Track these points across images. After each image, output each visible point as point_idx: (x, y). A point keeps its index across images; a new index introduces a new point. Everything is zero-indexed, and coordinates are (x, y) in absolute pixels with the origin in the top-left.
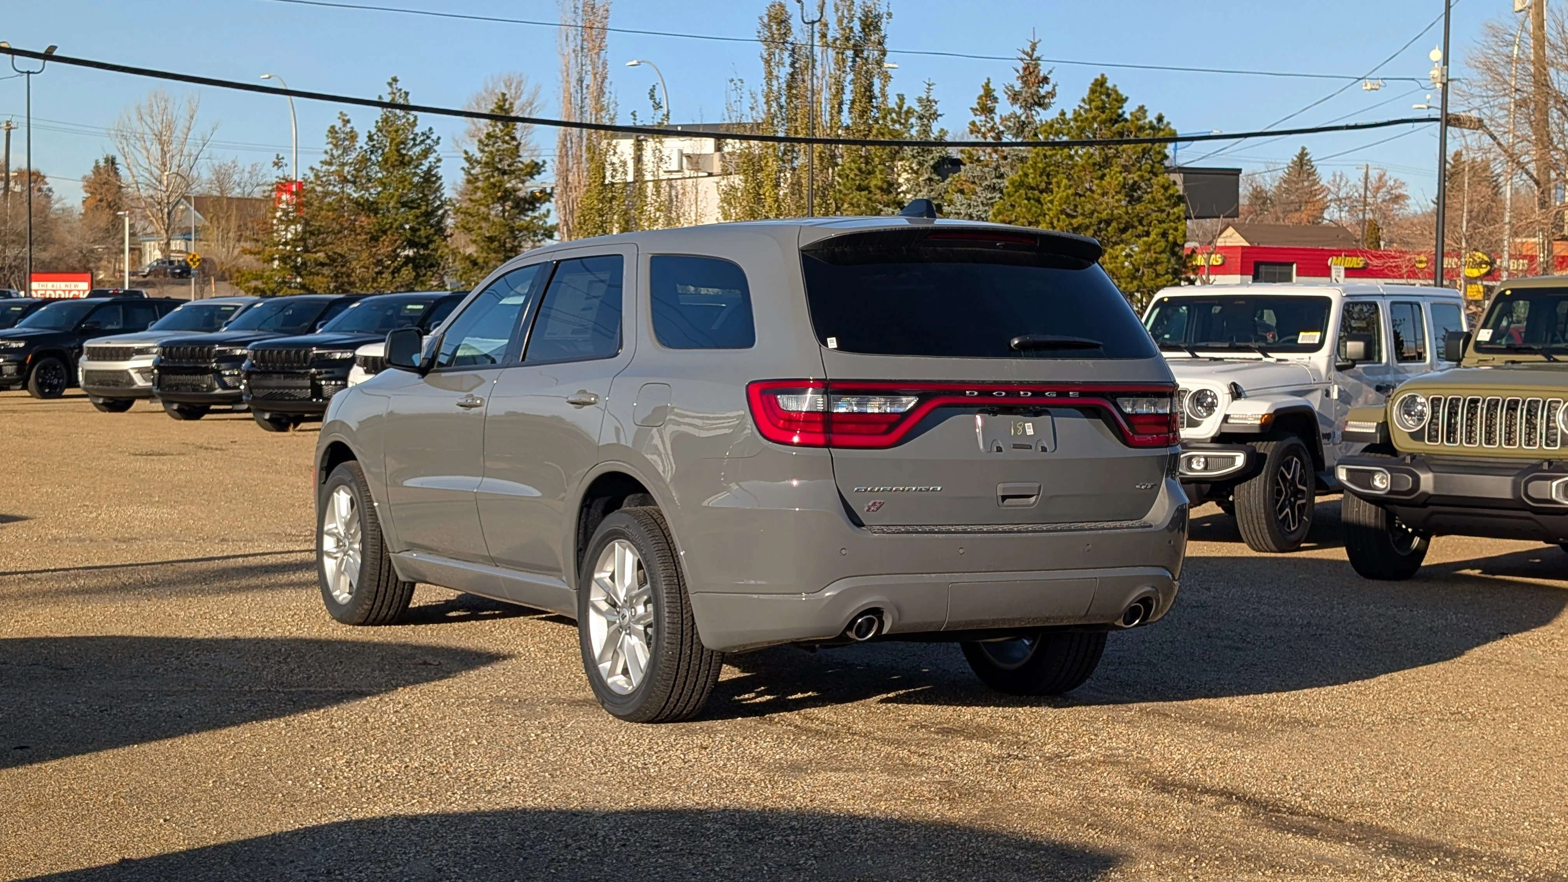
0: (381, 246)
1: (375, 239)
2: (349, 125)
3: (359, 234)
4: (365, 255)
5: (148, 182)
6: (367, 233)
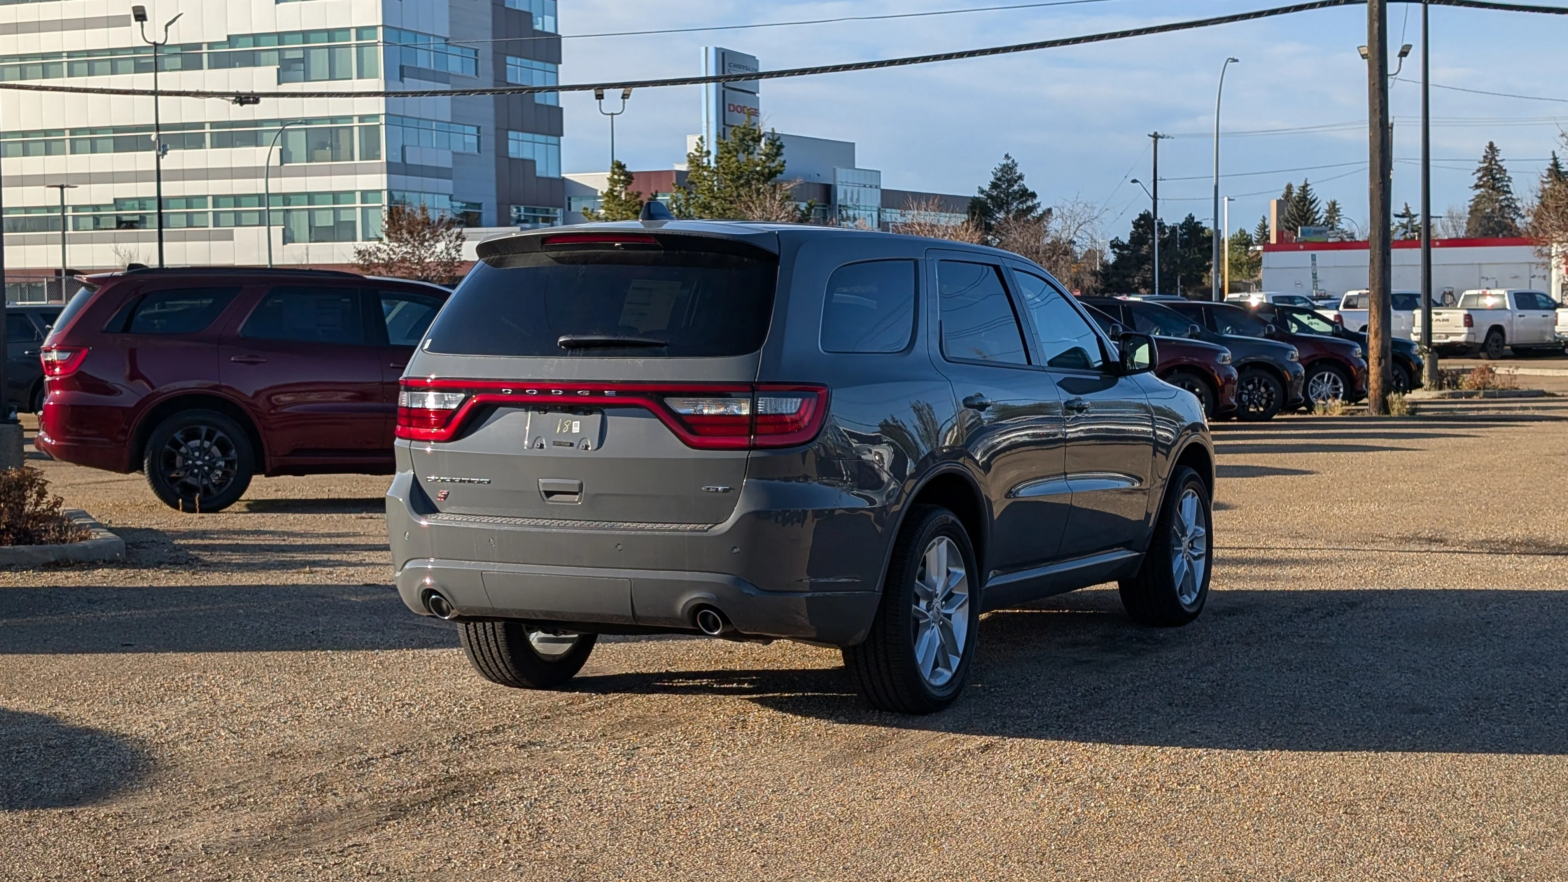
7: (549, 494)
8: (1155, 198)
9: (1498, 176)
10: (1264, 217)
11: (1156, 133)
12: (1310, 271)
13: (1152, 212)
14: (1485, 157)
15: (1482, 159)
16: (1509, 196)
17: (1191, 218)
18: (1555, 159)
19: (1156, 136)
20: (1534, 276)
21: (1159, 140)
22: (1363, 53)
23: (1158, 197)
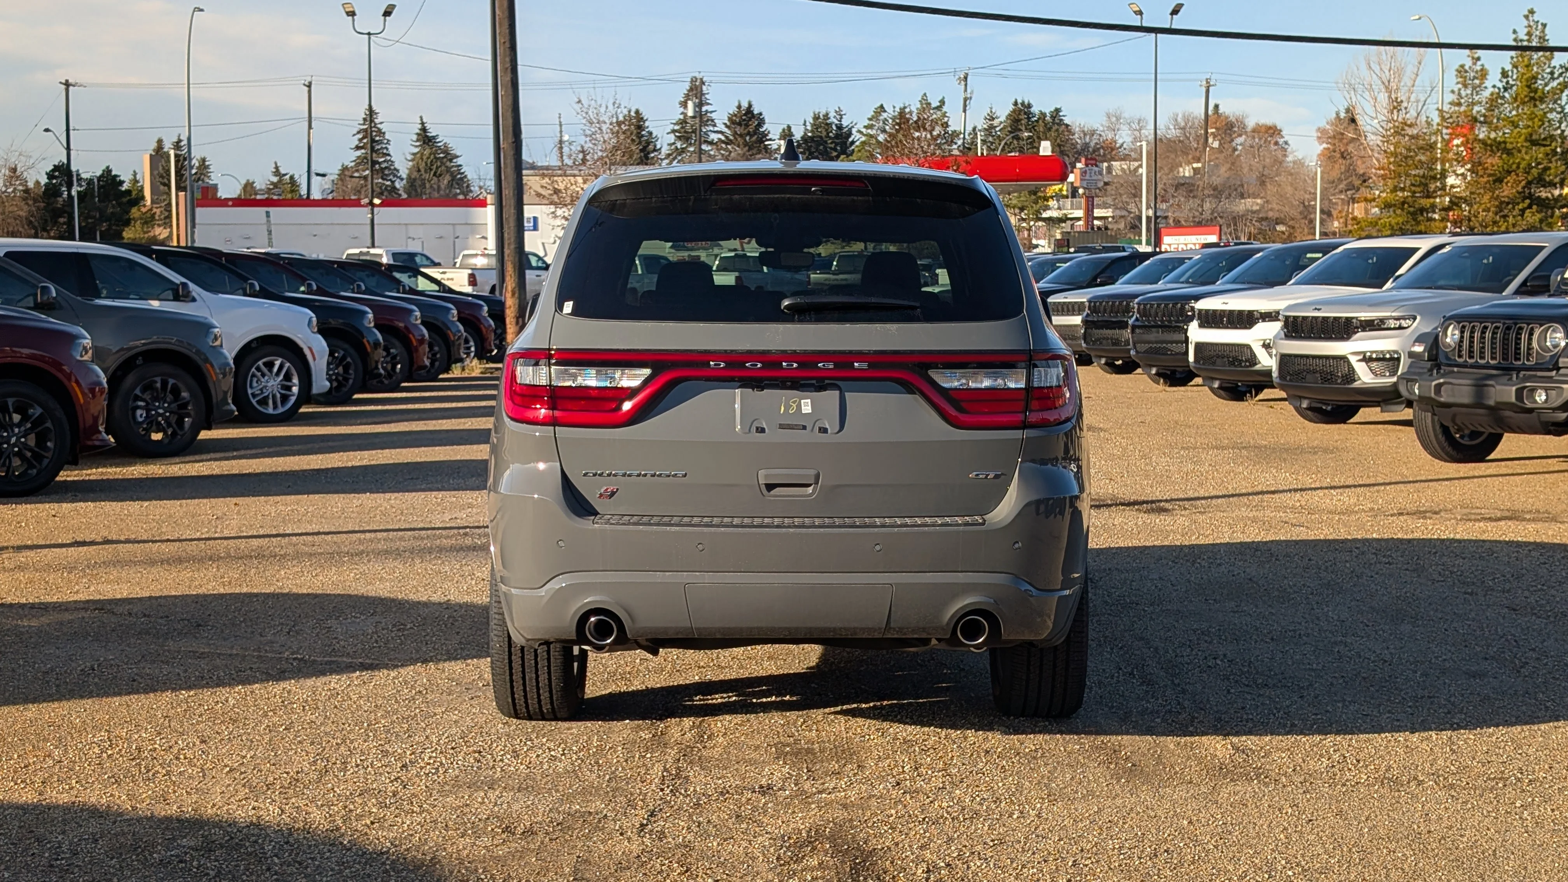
0: (1505, 187)
1: (1499, 180)
2: (1479, 63)
3: (1482, 176)
4: (1487, 198)
5: (1374, 130)
6: (1490, 175)
7: (770, 487)
8: (68, 148)
9: (377, 138)
10: (134, 172)
11: (67, 81)
12: (265, 227)
13: (65, 162)
14: (365, 119)
15: (362, 122)
16: (388, 158)
17: (108, 171)
18: (423, 123)
19: (67, 84)
20: (457, 237)
21: (71, 88)
22: (347, 10)
23: (72, 147)
